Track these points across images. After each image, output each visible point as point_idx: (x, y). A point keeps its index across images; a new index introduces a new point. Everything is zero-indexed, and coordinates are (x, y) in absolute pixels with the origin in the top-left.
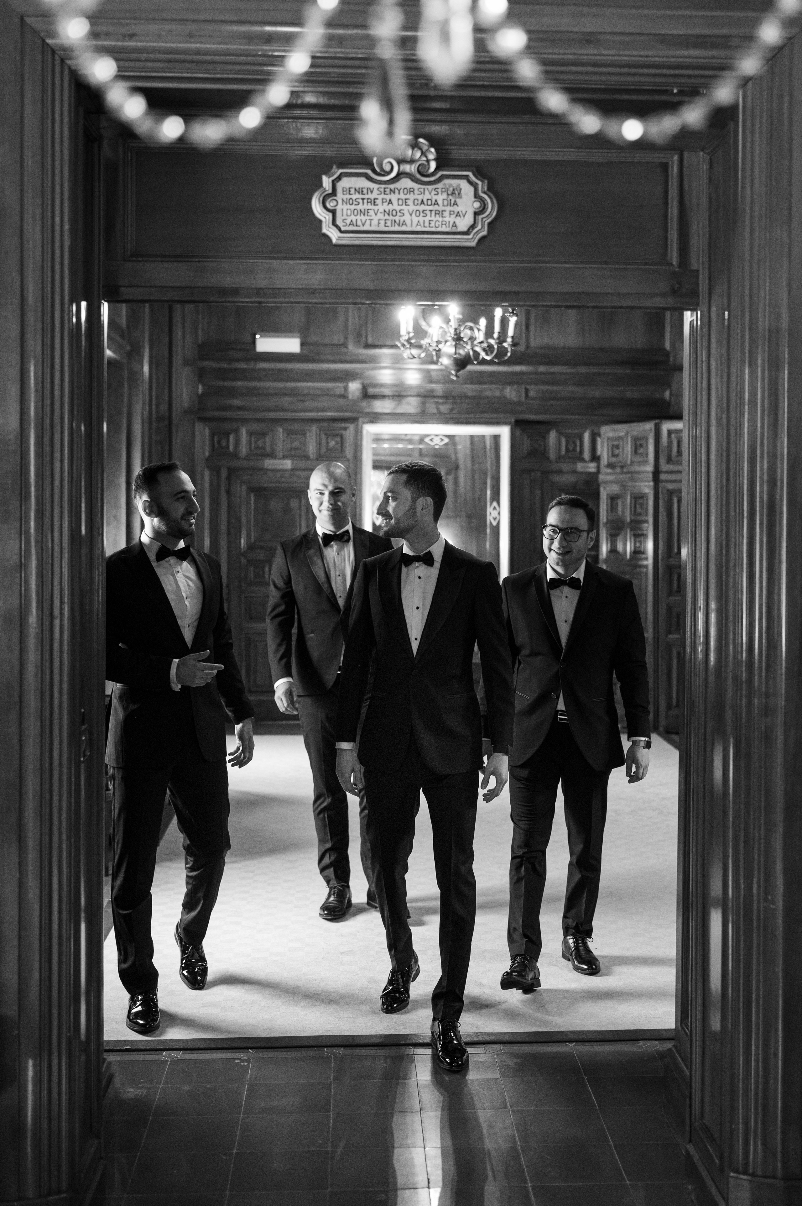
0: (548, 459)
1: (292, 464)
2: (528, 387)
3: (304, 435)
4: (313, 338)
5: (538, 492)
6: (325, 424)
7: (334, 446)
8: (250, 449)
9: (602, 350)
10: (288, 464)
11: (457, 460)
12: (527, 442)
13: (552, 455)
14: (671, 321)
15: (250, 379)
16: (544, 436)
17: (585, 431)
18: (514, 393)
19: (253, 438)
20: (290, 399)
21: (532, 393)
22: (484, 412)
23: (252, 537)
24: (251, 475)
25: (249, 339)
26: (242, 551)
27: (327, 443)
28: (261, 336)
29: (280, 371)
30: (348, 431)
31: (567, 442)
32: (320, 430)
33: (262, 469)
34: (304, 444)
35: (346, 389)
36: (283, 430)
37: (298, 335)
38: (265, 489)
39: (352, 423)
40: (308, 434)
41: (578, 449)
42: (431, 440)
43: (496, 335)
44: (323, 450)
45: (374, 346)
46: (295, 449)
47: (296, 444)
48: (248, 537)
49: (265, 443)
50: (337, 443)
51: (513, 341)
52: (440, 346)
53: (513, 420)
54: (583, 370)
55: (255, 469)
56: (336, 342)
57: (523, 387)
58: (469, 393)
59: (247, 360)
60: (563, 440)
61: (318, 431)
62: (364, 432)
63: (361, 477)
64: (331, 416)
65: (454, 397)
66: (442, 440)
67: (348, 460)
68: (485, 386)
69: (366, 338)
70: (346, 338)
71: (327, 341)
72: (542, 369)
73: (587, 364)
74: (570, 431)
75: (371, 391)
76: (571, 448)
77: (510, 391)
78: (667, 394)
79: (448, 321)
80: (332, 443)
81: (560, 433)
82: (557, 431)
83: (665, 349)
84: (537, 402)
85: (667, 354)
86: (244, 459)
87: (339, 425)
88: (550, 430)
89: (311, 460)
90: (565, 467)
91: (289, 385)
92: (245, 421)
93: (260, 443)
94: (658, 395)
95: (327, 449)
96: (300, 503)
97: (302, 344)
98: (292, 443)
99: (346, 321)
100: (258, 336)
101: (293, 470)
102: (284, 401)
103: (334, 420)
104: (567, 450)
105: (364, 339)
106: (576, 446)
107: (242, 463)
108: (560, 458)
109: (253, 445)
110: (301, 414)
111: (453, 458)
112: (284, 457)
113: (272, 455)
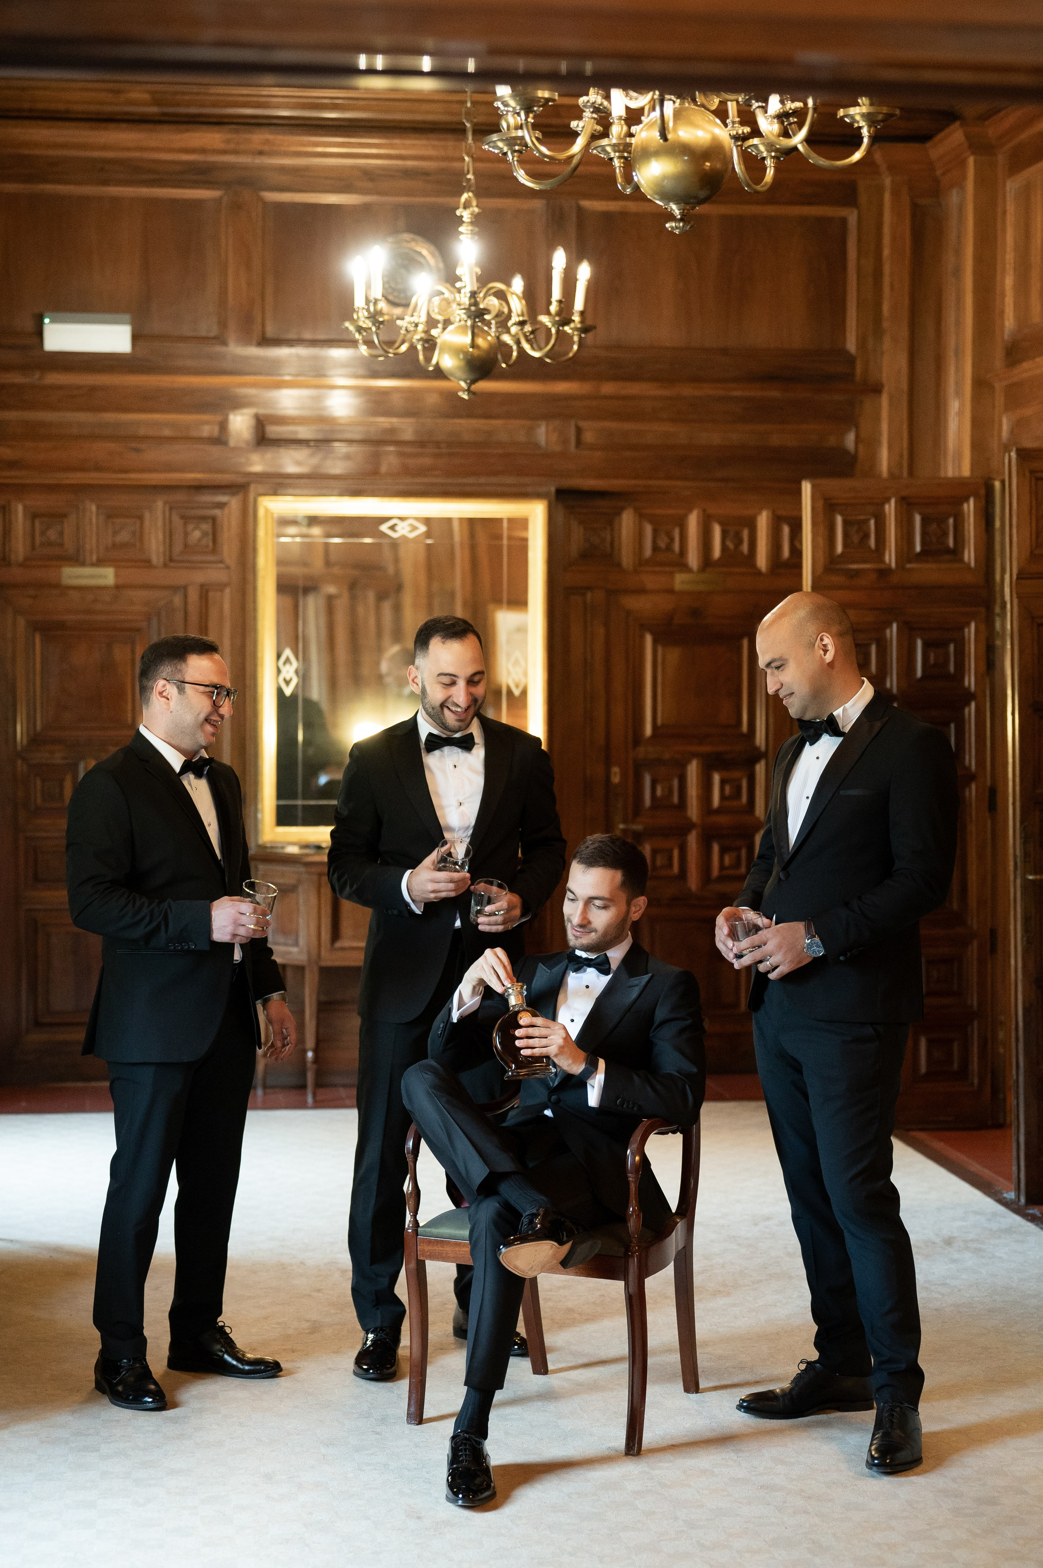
0: (619, 565)
1: (117, 576)
2: (583, 424)
3: (141, 518)
4: (157, 326)
5: (601, 631)
6: (180, 497)
7: (200, 540)
8: (33, 547)
9: (725, 351)
10: (107, 576)
11: (397, 574)
12: (578, 534)
13: (627, 558)
14: (858, 296)
15: (31, 406)
16: (611, 520)
17: (690, 510)
18: (554, 437)
19: (37, 523)
20: (112, 446)
21: (589, 437)
22: (495, 473)
23: (39, 723)
24: (35, 597)
25: (29, 325)
26: (19, 747)
27: (186, 534)
28: (52, 322)
29: (93, 389)
30: (226, 511)
31: (655, 532)
32: (171, 509)
33: (58, 586)
34: (140, 536)
35: (223, 426)
36: (98, 508)
37: (127, 317)
38: (62, 626)
39: (233, 494)
40: (147, 515)
41: (676, 546)
42: (392, 528)
43: (553, 308)
44: (178, 548)
45: (277, 342)
46: (124, 546)
47: (124, 536)
48: (31, 719)
49: (61, 533)
50: (205, 534)
51: (582, 322)
52: (434, 332)
53: (553, 489)
54: (687, 391)
55: (41, 585)
56: (204, 333)
57: (573, 423)
58: (466, 437)
59: (25, 368)
60: (648, 529)
61: (167, 509)
62: (261, 513)
63: (255, 601)
64: (196, 479)
65: (437, 444)
66: (414, 528)
67: (228, 568)
68: (498, 422)
69: (263, 325)
70: (223, 325)
71: (186, 331)
72: (608, 388)
73: (695, 379)
74: (658, 511)
75: (273, 431)
76: (662, 545)
77: (547, 432)
78: (850, 440)
79: (451, 278)
80: (197, 534)
81: (641, 516)
82: (636, 510)
83: (847, 352)
84: (598, 454)
85: (851, 360)
86: (20, 565)
87: (207, 498)
88: (622, 509)
89: (155, 567)
90: (651, 581)
91: (110, 417)
92: (21, 490)
93: (52, 534)
94: (832, 441)
95: (186, 546)
96: (133, 652)
97: (136, 338)
98: (115, 533)
99: (223, 291)
100: (47, 321)
101: (117, 587)
102: (99, 450)
103: (199, 488)
104: (655, 548)
105: (257, 328)
106: (672, 540)
107: (17, 574)
108: (641, 563)
109: (38, 539)
110: (132, 476)
111: (391, 570)
112: (100, 562)
113: (77, 560)
